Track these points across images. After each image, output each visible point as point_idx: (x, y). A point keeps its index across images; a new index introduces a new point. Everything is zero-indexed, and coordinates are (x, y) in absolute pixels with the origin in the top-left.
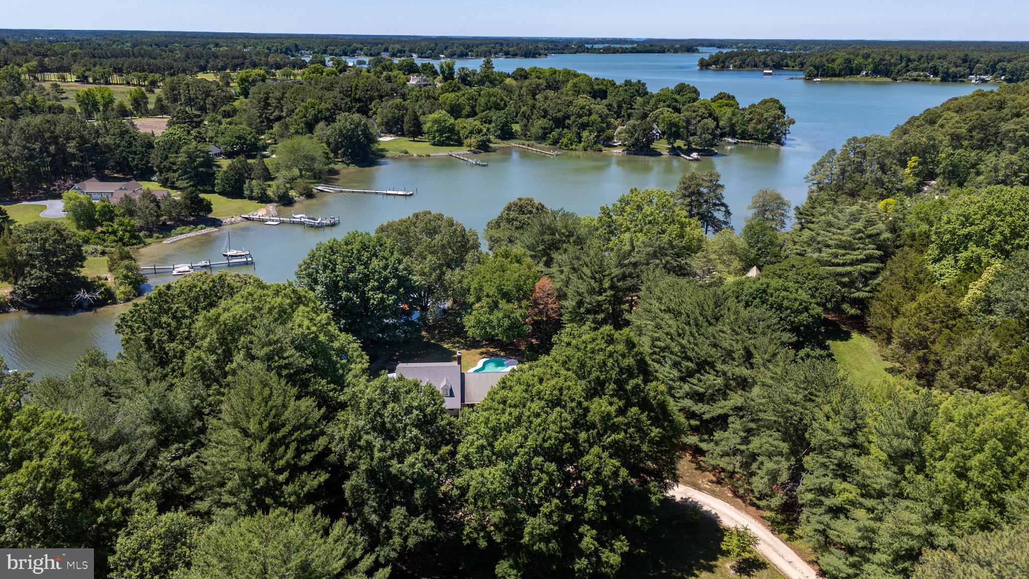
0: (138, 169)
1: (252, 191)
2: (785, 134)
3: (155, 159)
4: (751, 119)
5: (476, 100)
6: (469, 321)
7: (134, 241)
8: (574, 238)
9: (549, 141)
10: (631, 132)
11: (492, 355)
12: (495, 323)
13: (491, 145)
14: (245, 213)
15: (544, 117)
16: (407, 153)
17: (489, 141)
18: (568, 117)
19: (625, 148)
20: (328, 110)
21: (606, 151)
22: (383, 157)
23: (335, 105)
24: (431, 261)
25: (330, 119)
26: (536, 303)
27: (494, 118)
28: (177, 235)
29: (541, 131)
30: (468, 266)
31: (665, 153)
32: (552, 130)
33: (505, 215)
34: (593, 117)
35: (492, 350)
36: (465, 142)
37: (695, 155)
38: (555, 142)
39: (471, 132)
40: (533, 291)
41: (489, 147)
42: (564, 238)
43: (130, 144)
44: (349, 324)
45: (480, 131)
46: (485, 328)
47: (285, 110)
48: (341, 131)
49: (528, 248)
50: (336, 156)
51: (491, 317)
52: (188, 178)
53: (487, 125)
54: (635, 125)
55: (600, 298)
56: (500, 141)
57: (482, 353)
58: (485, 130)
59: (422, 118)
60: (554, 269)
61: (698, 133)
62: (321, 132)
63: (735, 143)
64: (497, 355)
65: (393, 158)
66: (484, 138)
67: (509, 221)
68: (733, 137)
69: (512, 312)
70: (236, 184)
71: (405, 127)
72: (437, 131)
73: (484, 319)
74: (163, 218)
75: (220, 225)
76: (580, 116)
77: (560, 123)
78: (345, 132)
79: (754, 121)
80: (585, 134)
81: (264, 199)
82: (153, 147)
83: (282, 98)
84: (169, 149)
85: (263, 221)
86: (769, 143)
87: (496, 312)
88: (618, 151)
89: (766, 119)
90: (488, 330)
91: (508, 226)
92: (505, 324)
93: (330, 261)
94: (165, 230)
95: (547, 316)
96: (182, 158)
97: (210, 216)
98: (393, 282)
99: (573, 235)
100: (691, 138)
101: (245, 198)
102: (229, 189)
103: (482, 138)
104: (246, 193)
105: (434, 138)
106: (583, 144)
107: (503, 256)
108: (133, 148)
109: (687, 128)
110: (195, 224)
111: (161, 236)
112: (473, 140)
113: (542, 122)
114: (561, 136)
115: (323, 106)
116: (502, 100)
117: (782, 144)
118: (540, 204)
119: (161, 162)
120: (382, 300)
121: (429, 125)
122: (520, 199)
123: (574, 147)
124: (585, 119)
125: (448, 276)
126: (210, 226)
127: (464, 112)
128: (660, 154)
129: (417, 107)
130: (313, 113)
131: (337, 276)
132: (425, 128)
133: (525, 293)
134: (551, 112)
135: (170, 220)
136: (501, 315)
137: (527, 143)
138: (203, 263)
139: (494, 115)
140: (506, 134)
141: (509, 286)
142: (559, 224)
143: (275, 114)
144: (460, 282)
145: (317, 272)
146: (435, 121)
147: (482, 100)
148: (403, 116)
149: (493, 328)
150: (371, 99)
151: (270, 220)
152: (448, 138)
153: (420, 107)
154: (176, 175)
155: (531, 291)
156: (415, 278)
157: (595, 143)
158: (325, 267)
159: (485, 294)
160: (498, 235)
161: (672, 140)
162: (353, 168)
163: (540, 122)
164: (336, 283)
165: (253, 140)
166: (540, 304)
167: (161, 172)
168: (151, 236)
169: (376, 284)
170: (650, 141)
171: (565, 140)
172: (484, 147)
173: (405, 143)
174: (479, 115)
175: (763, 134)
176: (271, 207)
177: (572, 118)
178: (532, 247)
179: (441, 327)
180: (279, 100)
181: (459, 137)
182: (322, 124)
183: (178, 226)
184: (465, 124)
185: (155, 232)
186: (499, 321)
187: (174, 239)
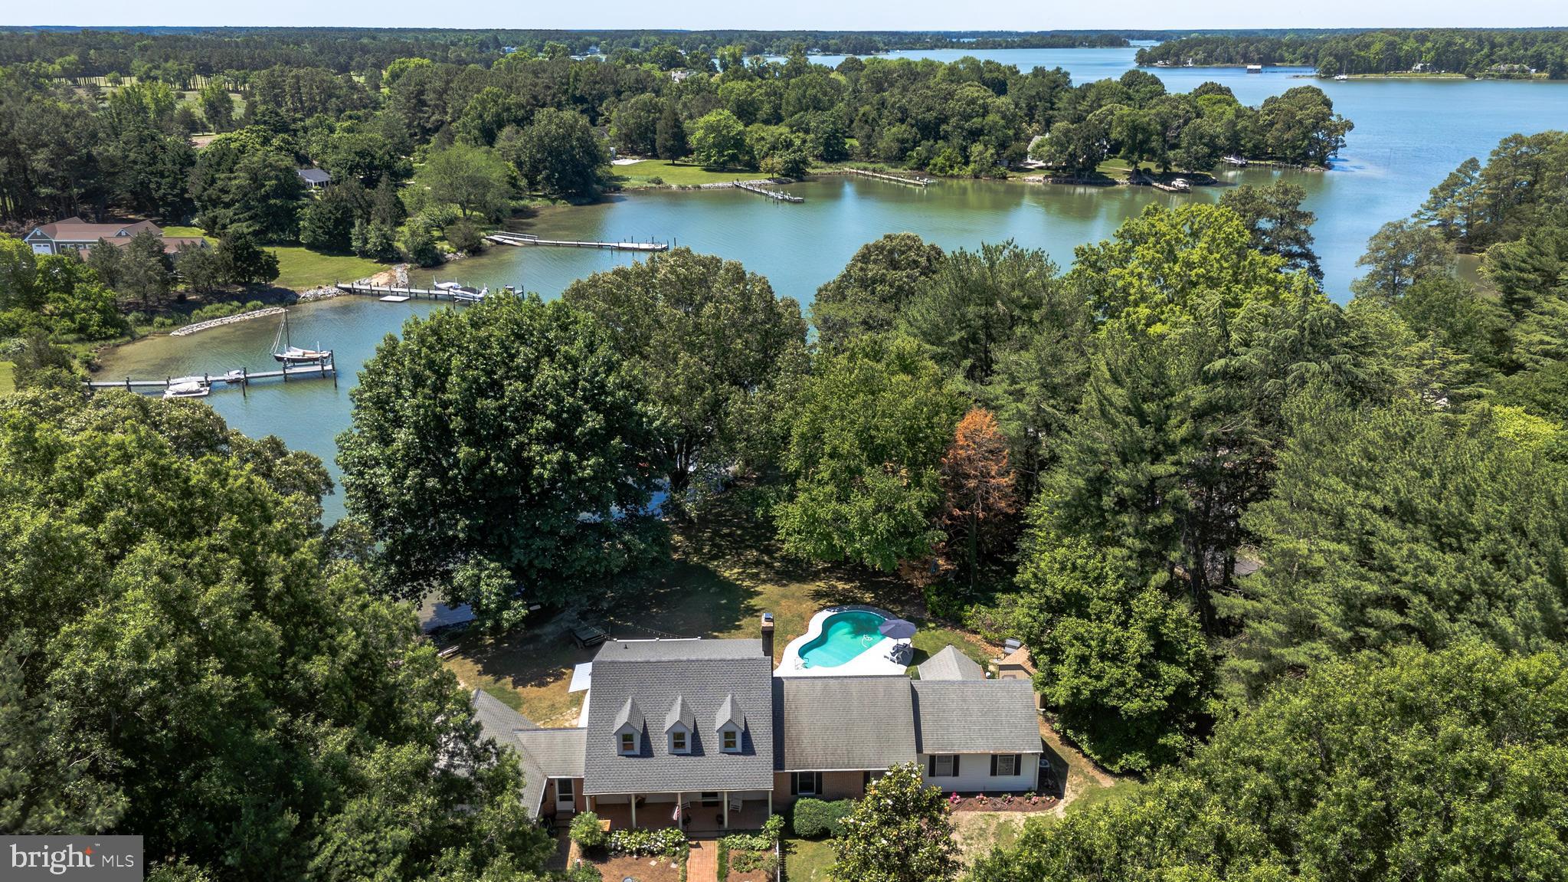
0: (166, 204)
1: (366, 241)
2: (1335, 148)
3: (194, 185)
4: (1272, 124)
5: (781, 95)
6: (789, 516)
7: (111, 331)
8: (1044, 310)
9: (911, 163)
10: (1061, 144)
11: (842, 601)
12: (855, 521)
13: (809, 170)
14: (347, 280)
15: (902, 121)
16: (660, 182)
17: (805, 162)
18: (945, 120)
19: (1048, 173)
20: (521, 106)
21: (1014, 178)
22: (618, 189)
23: (535, 98)
24: (687, 366)
25: (524, 121)
26: (957, 477)
27: (813, 124)
28: (204, 319)
29: (895, 146)
30: (783, 382)
31: (1123, 181)
32: (916, 143)
33: (856, 273)
34: (991, 118)
35: (840, 585)
36: (763, 164)
37: (1179, 183)
38: (922, 166)
39: (774, 148)
40: (948, 442)
41: (805, 173)
42: (1017, 312)
43: (154, 159)
44: (481, 529)
45: (788, 145)
46: (828, 536)
47: (450, 111)
48: (540, 139)
49: (926, 336)
50: (533, 184)
51: (844, 509)
52: (251, 218)
53: (801, 135)
54: (1068, 131)
55: (1160, 469)
56: (823, 164)
57: (818, 595)
58: (798, 142)
59: (687, 124)
60: (998, 388)
61: (1184, 144)
62: (507, 144)
63: (1242, 166)
64: (855, 602)
65: (636, 192)
66: (797, 156)
67: (866, 284)
68: (1239, 155)
69: (899, 498)
70: (336, 227)
71: (659, 141)
72: (714, 145)
73: (825, 513)
74: (181, 288)
75: (295, 303)
76: (968, 118)
77: (930, 130)
78: (547, 140)
79: (1277, 126)
80: (976, 149)
81: (387, 255)
82: (193, 163)
83: (445, 91)
84: (219, 164)
85: (379, 294)
86: (1305, 165)
87: (855, 495)
88: (1035, 179)
89: (1300, 122)
90: (836, 541)
91: (863, 295)
92: (881, 527)
93: (431, 365)
94: (182, 309)
95: (987, 508)
96: (241, 179)
97: (276, 284)
98: (593, 421)
99: (1037, 306)
100: (1171, 154)
101: (353, 254)
102: (324, 238)
103: (792, 156)
104: (356, 244)
105: (708, 157)
106: (972, 166)
107: (867, 356)
108: (159, 167)
109: (1163, 134)
110: (243, 299)
111: (169, 321)
112: (777, 160)
113: (898, 130)
114: (932, 153)
115: (513, 99)
116: (825, 94)
117: (1329, 167)
118: (933, 247)
119: (205, 189)
120: (565, 466)
121: (699, 134)
122: (888, 237)
123: (956, 171)
124: (976, 122)
125: (736, 403)
126: (272, 304)
127: (761, 115)
128: (1114, 183)
129: (680, 106)
130: (493, 110)
131: (445, 405)
132: (693, 141)
133: (930, 448)
134: (914, 111)
135: (197, 291)
136: (869, 504)
137: (871, 166)
138: (233, 375)
139: (813, 119)
140: (834, 153)
141: (888, 431)
142: (1005, 279)
143: (434, 118)
144: (766, 418)
145: (399, 395)
146: (711, 128)
147: (792, 95)
148: (654, 121)
149: (850, 537)
150: (602, 98)
151: (392, 293)
152: (733, 158)
153: (685, 105)
154: (230, 212)
155: (944, 442)
156: (651, 410)
157: (995, 164)
158: (418, 381)
159: (827, 449)
160: (842, 314)
161: (1135, 157)
162: (562, 206)
163: (894, 130)
164: (441, 423)
165: (387, 157)
166: (967, 476)
167: (205, 208)
168: (149, 322)
169: (550, 424)
170: (1094, 160)
171: (939, 160)
172: (796, 172)
173: (658, 168)
174: (788, 120)
175: (1294, 148)
176: (400, 272)
177: (953, 121)
178: (934, 336)
179: (719, 521)
180: (441, 94)
181: (753, 157)
182: (507, 131)
183: (210, 303)
184: (761, 134)
185: (158, 313)
186: (865, 520)
187: (195, 328)
